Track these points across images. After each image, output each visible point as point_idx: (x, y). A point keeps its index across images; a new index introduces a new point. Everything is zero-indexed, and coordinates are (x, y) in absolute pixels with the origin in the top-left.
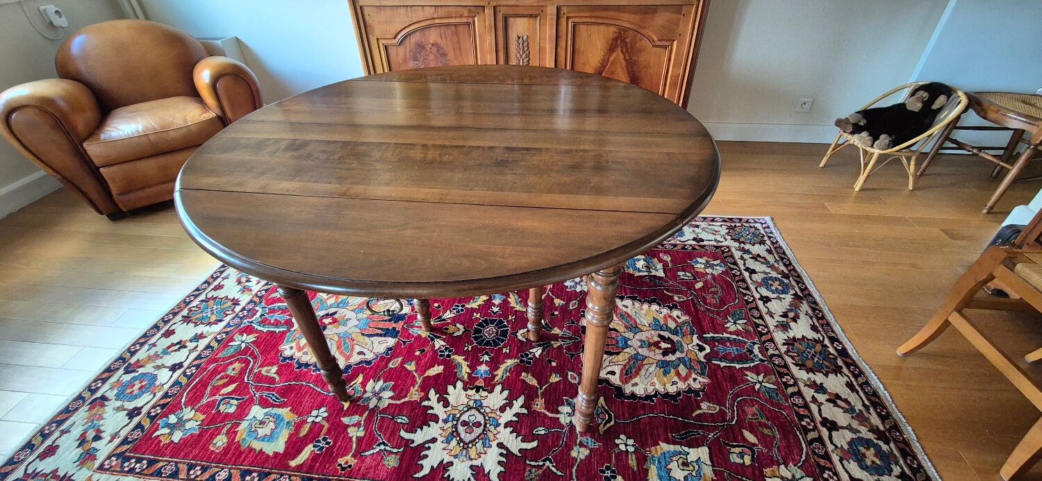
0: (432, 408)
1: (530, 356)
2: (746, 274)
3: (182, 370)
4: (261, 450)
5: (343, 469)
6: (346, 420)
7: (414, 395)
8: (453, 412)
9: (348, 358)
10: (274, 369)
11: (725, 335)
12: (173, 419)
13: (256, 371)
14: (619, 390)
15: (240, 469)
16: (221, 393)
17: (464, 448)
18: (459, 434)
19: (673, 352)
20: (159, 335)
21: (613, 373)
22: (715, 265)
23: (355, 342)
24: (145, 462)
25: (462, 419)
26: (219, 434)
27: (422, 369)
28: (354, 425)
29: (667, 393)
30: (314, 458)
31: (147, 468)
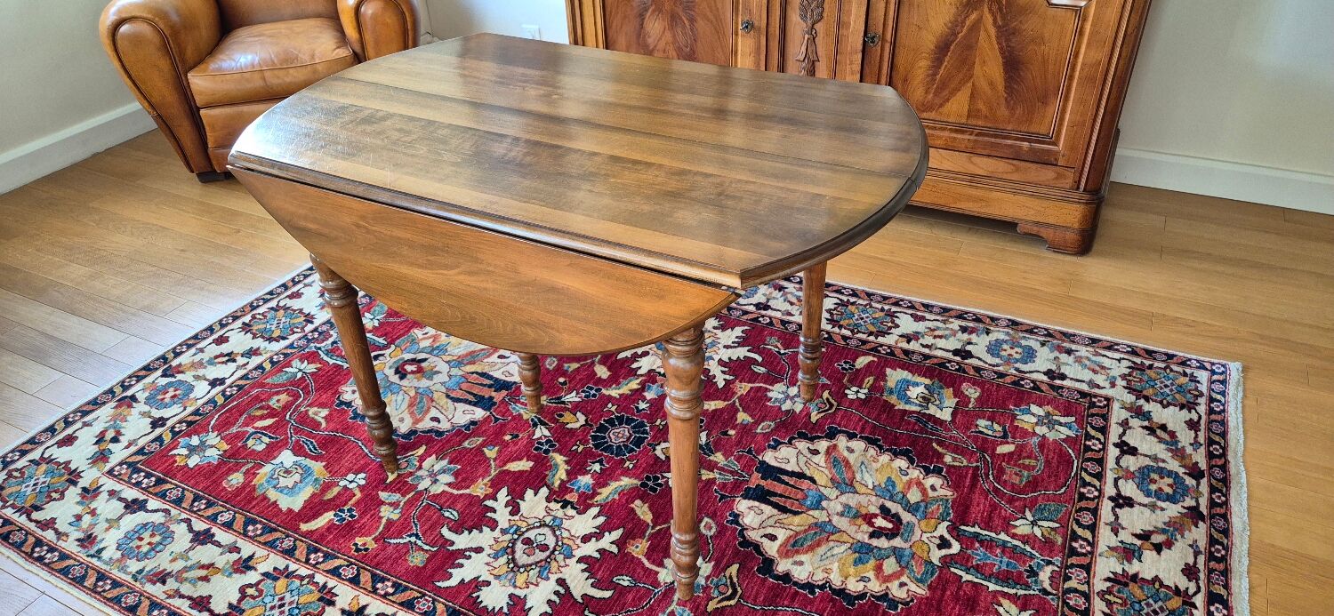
0: (495, 511)
1: (659, 481)
2: (1113, 452)
3: (222, 388)
4: (276, 502)
5: (358, 550)
6: (383, 495)
7: (479, 489)
8: (519, 523)
9: (417, 421)
10: (325, 412)
11: (1003, 536)
12: (195, 441)
13: (303, 409)
14: (768, 563)
15: (246, 516)
16: (255, 425)
17: (512, 570)
18: (513, 552)
19: (891, 535)
20: (210, 340)
21: (773, 538)
22: (1061, 424)
23: (434, 404)
24: (153, 479)
25: (526, 535)
26: (237, 470)
27: (504, 459)
28: (391, 504)
29: (844, 589)
30: (330, 527)
31: (154, 486)
